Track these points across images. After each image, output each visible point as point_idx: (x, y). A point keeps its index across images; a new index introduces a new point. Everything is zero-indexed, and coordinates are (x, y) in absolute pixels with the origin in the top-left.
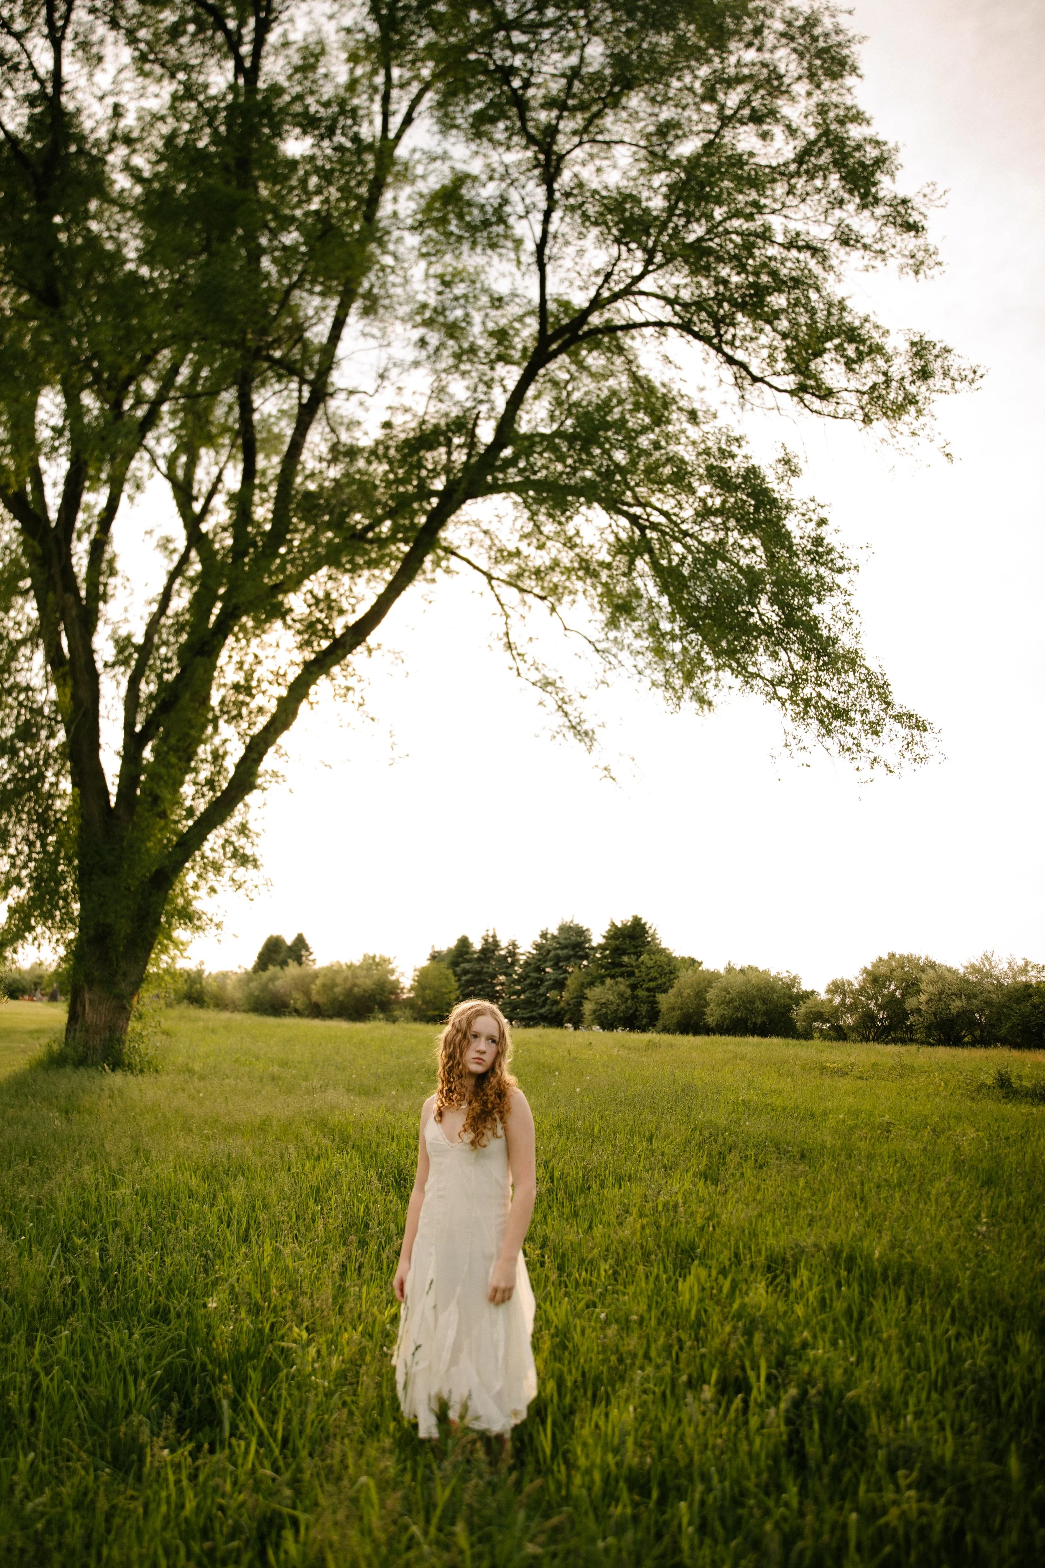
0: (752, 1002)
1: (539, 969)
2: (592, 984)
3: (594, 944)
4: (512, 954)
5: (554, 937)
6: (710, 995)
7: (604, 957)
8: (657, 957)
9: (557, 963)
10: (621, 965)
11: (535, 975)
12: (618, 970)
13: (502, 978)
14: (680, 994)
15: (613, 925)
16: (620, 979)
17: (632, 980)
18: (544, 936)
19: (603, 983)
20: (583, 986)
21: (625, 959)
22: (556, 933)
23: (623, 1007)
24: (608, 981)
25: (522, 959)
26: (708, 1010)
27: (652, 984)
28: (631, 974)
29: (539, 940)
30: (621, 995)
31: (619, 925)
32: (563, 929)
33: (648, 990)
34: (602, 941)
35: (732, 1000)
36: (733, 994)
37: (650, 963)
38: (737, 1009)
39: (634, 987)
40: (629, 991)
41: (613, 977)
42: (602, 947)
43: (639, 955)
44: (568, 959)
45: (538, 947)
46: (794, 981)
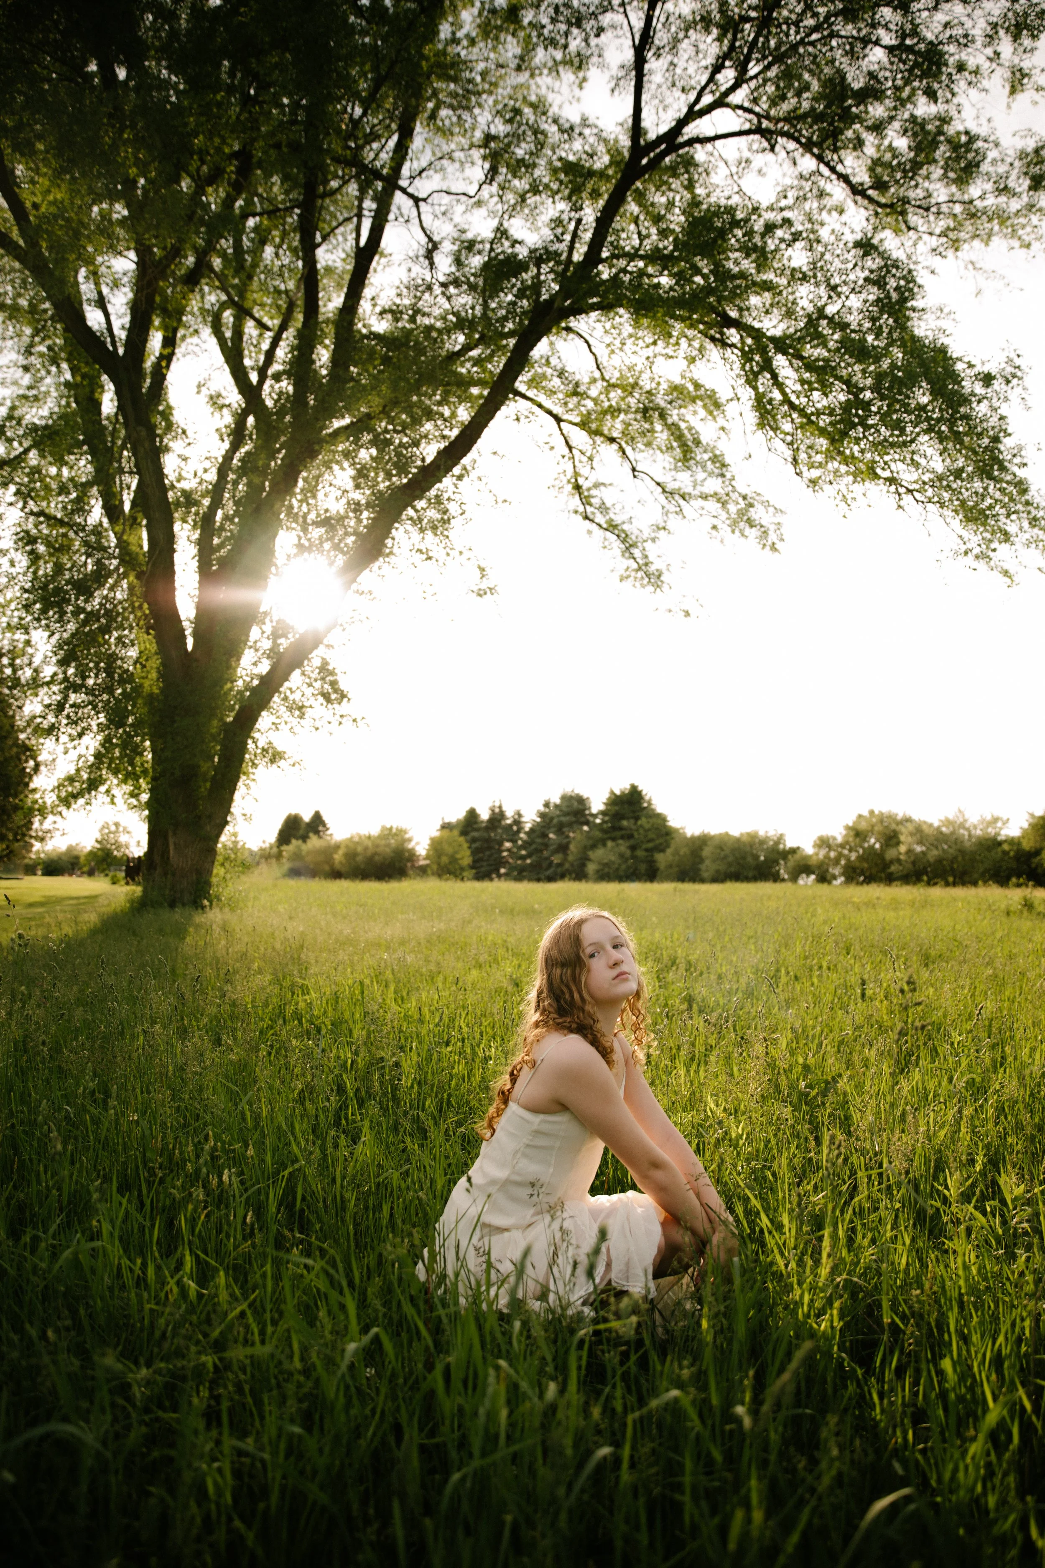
0: (744, 858)
1: (545, 836)
2: (593, 847)
3: (594, 810)
4: (517, 822)
5: (556, 806)
6: (706, 852)
7: (604, 822)
8: (654, 820)
9: (560, 829)
10: (621, 829)
11: (539, 840)
12: (618, 833)
13: (508, 845)
14: (676, 852)
15: (612, 792)
16: (620, 841)
17: (632, 842)
18: (547, 805)
19: (604, 845)
20: (585, 849)
21: (625, 823)
22: (558, 801)
23: (624, 867)
24: (610, 844)
25: (528, 827)
26: (703, 867)
27: (650, 845)
28: (631, 837)
29: (542, 809)
30: (622, 856)
31: (618, 793)
32: (564, 798)
33: (647, 850)
34: (602, 807)
35: (725, 857)
36: (727, 851)
37: (647, 826)
38: (730, 865)
39: (633, 848)
40: (628, 853)
41: (614, 839)
42: (603, 813)
43: (637, 818)
44: (570, 825)
45: (542, 815)
46: (780, 839)
